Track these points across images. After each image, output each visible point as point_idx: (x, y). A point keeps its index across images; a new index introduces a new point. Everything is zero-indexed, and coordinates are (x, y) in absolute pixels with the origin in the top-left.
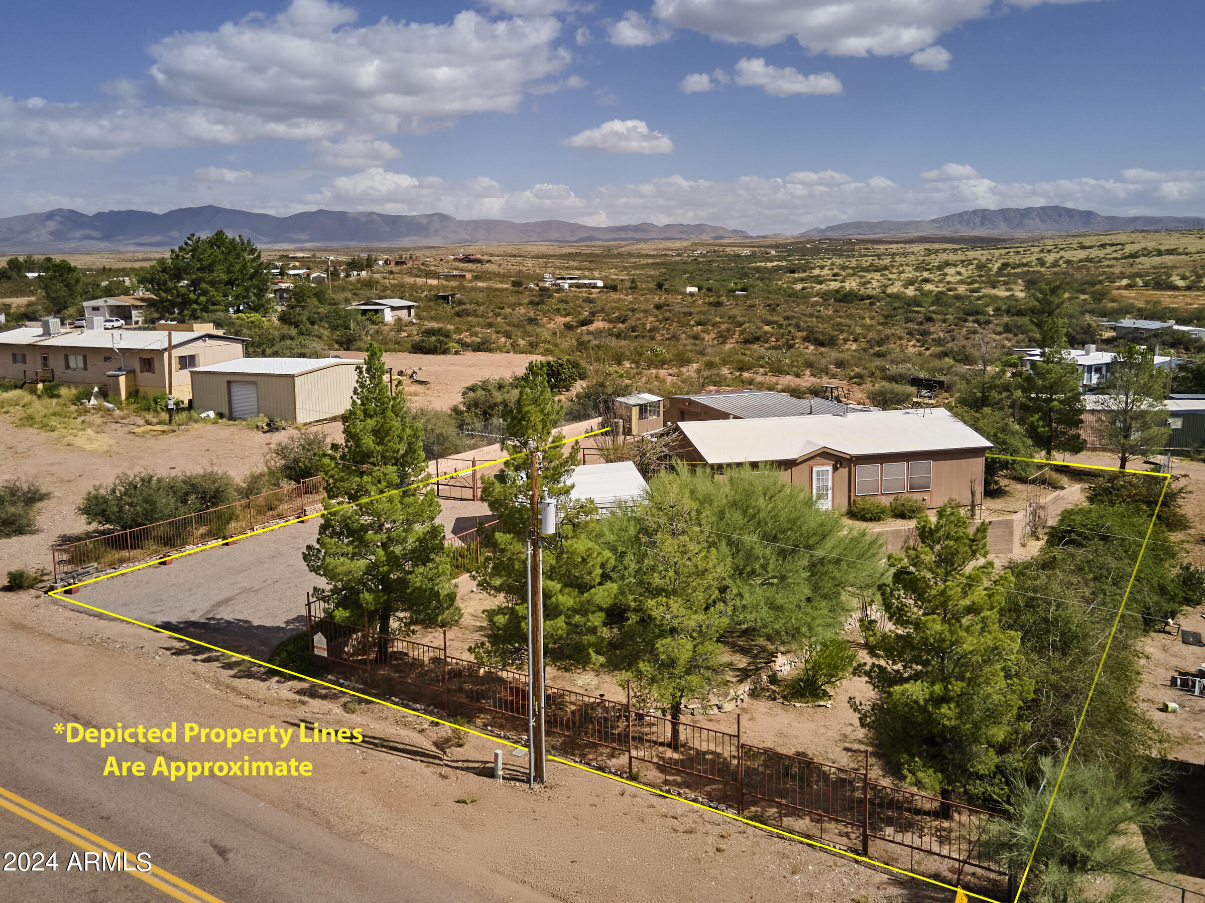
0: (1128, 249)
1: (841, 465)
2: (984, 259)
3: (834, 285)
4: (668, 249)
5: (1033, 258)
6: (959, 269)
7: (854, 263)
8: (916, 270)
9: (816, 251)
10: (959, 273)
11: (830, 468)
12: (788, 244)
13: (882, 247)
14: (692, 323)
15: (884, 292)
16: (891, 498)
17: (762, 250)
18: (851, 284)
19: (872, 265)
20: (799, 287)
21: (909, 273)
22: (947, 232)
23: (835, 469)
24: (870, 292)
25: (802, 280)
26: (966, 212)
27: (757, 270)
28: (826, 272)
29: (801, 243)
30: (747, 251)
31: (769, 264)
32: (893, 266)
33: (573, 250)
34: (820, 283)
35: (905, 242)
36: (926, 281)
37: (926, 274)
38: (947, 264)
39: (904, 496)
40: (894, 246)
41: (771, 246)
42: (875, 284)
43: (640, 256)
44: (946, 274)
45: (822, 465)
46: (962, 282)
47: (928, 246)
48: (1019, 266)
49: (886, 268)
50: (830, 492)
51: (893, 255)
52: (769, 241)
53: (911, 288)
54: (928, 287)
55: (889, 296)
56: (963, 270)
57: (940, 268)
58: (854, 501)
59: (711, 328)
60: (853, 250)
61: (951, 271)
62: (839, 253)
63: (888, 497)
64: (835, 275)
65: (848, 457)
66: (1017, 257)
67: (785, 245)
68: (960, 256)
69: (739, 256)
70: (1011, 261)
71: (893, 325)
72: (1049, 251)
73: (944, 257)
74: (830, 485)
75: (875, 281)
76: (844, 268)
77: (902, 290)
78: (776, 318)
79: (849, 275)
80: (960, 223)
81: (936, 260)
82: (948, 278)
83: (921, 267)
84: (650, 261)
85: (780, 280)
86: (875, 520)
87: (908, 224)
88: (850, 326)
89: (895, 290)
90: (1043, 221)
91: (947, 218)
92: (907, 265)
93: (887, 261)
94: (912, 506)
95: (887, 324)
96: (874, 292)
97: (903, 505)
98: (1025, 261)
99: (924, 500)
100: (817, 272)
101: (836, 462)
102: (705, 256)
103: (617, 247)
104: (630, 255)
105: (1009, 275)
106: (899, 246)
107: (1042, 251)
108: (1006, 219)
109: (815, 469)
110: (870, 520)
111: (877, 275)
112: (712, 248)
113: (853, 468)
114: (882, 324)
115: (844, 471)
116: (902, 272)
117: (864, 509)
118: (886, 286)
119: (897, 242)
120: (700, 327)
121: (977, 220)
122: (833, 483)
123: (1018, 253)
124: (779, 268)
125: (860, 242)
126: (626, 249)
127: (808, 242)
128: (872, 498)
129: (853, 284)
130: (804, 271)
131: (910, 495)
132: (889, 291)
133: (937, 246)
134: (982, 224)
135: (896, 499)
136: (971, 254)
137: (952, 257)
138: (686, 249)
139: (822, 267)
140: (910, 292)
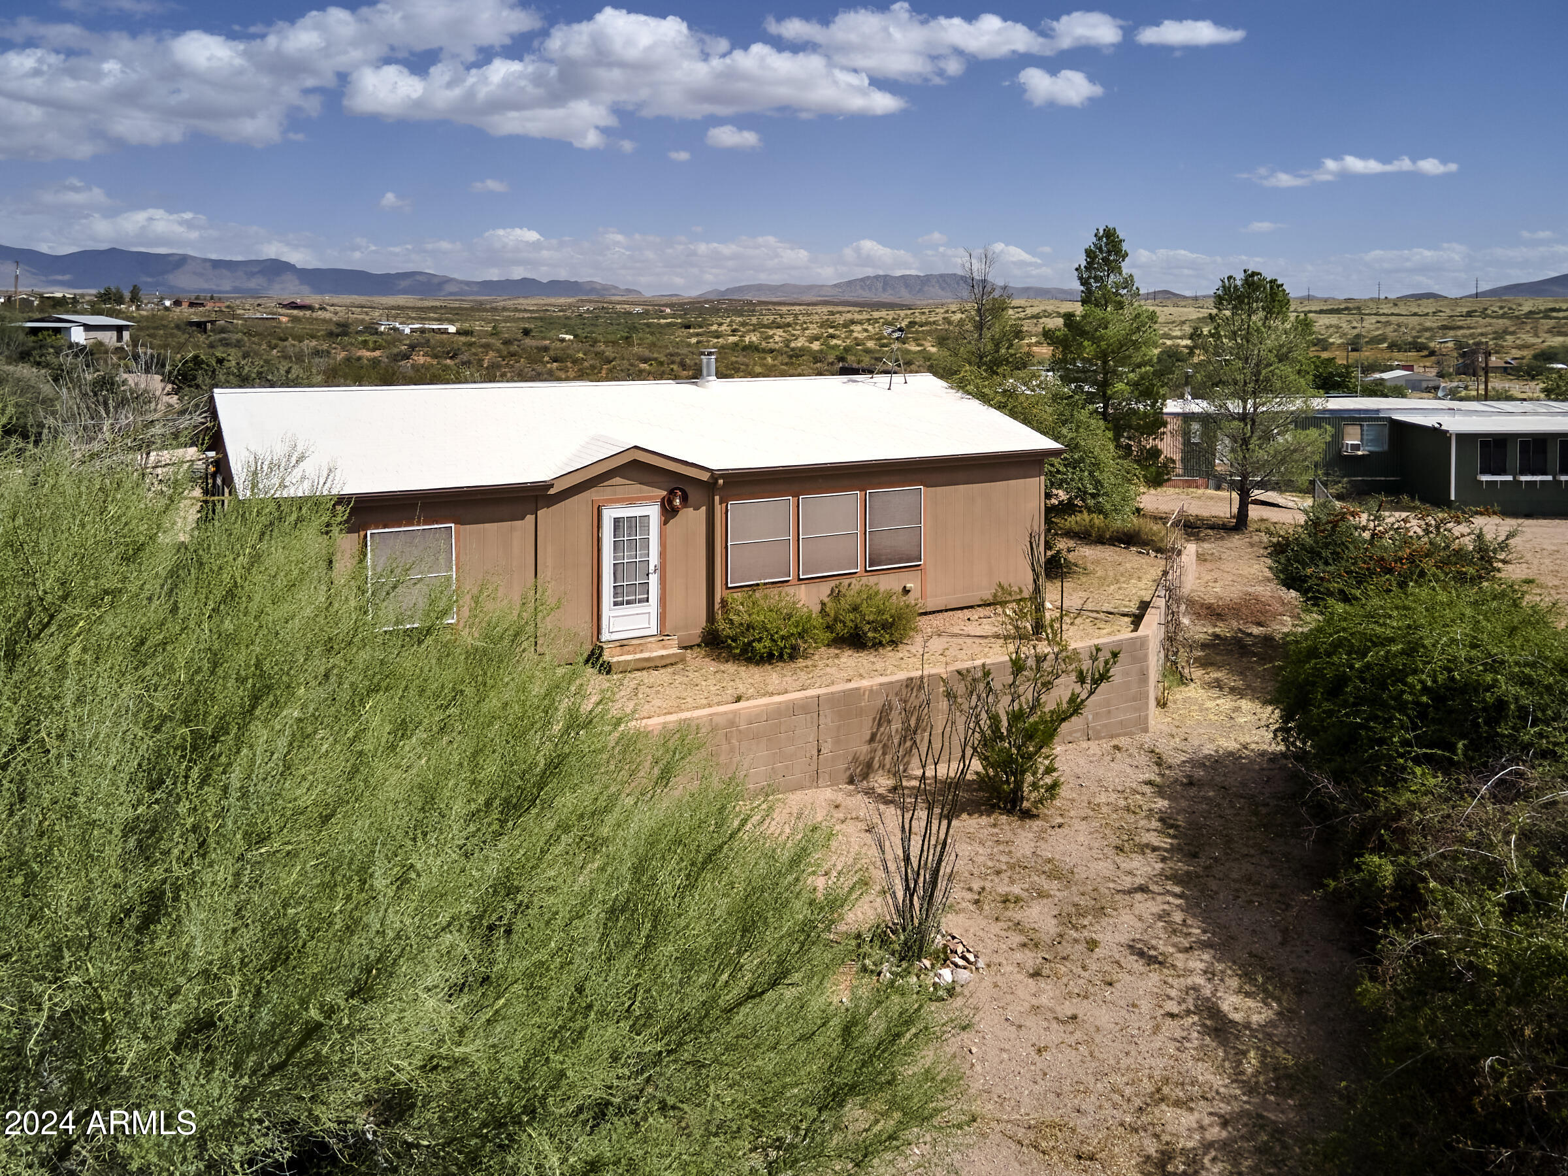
0: (1029, 311)
1: (685, 499)
2: (890, 318)
3: (732, 339)
4: (551, 305)
5: (939, 318)
6: (865, 326)
7: (754, 320)
8: (821, 327)
9: (715, 311)
10: (866, 330)
11: (653, 512)
12: (685, 304)
13: (784, 309)
14: (546, 359)
15: (787, 346)
16: (824, 589)
17: (656, 308)
18: (754, 338)
19: (773, 322)
20: (694, 340)
21: (814, 330)
22: (848, 297)
23: (669, 512)
24: (772, 346)
25: (698, 335)
26: (868, 277)
27: (648, 325)
28: (724, 328)
29: (699, 302)
30: (639, 309)
31: (662, 321)
32: (796, 324)
33: (438, 304)
34: (718, 337)
35: (808, 305)
36: (832, 336)
37: (831, 331)
38: (853, 322)
39: (856, 584)
40: (797, 308)
41: (666, 305)
42: (777, 339)
43: (516, 310)
44: (852, 331)
45: (631, 502)
46: (870, 338)
47: (831, 308)
48: (926, 324)
49: (789, 325)
50: (654, 580)
51: (796, 316)
52: (665, 300)
53: (818, 343)
54: (834, 342)
55: (793, 349)
56: (870, 328)
57: (845, 325)
58: (724, 603)
59: (569, 364)
60: (754, 311)
61: (858, 328)
62: (740, 313)
63: (813, 587)
64: (734, 331)
65: (705, 476)
66: (923, 317)
67: (682, 305)
68: (865, 316)
69: (630, 313)
70: (917, 320)
71: (799, 365)
72: (954, 312)
73: (849, 316)
74: (654, 560)
75: (778, 335)
76: (744, 324)
77: (807, 344)
78: (655, 355)
79: (749, 331)
80: (862, 288)
81: (840, 319)
82: (855, 335)
83: (823, 325)
84: (526, 315)
85: (672, 334)
86: (781, 658)
87: (810, 288)
88: (747, 365)
89: (799, 345)
90: (943, 289)
91: (850, 283)
92: (811, 323)
93: (790, 319)
94: (880, 612)
95: (792, 364)
96: (777, 346)
97: (855, 609)
98: (931, 320)
99: (906, 591)
100: (715, 327)
101: (672, 492)
102: (591, 312)
103: (491, 302)
104: (504, 309)
105: (917, 332)
106: (801, 308)
107: (947, 312)
108: (907, 286)
109: (609, 515)
110: (768, 659)
111: (780, 332)
112: (600, 305)
113: (718, 507)
114: (786, 364)
115: (693, 518)
116: (807, 329)
117: (750, 627)
118: (790, 341)
119: (800, 305)
120: (555, 364)
121: (880, 285)
122: (663, 554)
123: (923, 313)
124: (674, 324)
125: (761, 303)
126: (502, 304)
127: (706, 302)
128: (774, 592)
129: (754, 339)
130: (701, 327)
131: (872, 580)
132: (793, 345)
133: (840, 309)
134: (884, 290)
135: (836, 595)
136: (876, 315)
137: (857, 317)
138: (570, 306)
139: (720, 324)
140: (816, 346)
